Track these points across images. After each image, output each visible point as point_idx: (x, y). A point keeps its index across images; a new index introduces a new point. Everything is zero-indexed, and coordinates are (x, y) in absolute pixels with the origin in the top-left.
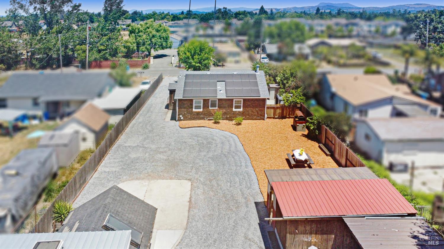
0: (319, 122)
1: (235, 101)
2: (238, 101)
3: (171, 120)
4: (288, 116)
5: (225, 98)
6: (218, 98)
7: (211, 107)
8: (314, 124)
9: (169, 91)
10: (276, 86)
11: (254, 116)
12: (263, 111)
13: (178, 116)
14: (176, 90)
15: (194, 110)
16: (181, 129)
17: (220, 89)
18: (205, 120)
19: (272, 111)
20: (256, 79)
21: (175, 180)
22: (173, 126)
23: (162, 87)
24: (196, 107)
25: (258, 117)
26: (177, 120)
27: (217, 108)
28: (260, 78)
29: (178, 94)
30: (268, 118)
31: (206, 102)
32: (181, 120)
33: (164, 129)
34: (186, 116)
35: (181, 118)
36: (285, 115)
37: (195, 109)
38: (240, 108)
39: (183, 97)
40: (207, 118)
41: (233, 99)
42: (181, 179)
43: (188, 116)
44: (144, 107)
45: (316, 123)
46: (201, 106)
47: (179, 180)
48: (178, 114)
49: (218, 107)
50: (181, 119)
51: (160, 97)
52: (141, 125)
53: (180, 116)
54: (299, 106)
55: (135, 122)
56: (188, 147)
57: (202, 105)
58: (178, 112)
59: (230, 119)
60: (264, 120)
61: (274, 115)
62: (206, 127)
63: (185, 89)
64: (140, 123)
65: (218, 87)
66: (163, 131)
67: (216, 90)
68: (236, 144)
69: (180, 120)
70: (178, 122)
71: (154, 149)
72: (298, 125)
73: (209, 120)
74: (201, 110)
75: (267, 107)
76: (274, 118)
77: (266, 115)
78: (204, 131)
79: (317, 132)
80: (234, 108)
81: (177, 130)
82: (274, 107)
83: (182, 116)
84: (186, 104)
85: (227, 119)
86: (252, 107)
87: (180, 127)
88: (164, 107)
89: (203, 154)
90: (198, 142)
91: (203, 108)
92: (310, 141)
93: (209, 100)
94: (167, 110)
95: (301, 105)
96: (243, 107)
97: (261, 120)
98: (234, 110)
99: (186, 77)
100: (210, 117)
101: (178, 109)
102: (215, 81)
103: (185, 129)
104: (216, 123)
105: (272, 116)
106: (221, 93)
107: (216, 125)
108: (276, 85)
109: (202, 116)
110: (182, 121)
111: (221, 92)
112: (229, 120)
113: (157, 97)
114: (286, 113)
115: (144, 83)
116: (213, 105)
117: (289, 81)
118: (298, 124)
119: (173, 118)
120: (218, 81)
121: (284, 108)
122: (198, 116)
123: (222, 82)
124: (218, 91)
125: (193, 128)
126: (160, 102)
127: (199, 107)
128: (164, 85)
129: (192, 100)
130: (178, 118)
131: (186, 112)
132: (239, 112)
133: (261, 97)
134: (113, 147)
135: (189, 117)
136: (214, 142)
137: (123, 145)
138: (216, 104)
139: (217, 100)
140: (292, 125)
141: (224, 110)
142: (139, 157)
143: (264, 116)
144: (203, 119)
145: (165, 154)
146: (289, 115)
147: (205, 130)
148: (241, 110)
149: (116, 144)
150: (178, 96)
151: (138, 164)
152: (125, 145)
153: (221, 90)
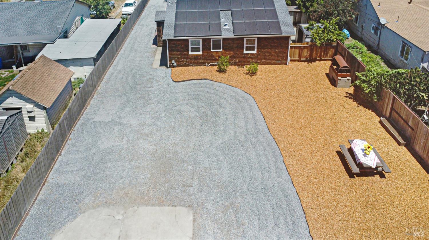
0: (380, 84)
1: (247, 40)
2: (250, 40)
3: (160, 66)
4: (318, 59)
5: (233, 36)
6: (222, 37)
7: (213, 49)
8: (370, 85)
9: (156, 23)
10: (296, 9)
11: (273, 60)
12: (285, 53)
13: (169, 61)
14: (165, 22)
15: (190, 53)
16: (174, 83)
17: (224, 22)
18: (206, 65)
19: (297, 51)
20: (274, 6)
21: (167, 207)
22: (163, 78)
23: (150, 7)
24: (193, 49)
25: (277, 61)
26: (168, 67)
27: (221, 50)
28: (278, 4)
29: (168, 31)
30: (291, 60)
31: (206, 42)
32: (174, 67)
33: (151, 83)
34: (180, 61)
35: (174, 63)
36: (314, 56)
37: (192, 51)
38: (254, 50)
39: (174, 37)
40: (208, 63)
41: (243, 38)
42: (176, 204)
43: (183, 61)
44: (126, 43)
45: (374, 83)
46: (199, 48)
47: (174, 207)
48: (169, 59)
49: (223, 49)
50: (174, 65)
51: (146, 25)
52: (120, 76)
53: (172, 62)
54: (334, 44)
55: (113, 71)
56: (185, 124)
57: (201, 46)
58: (169, 56)
59: (240, 64)
60: (286, 64)
61: (299, 57)
62: (208, 79)
63: (178, 12)
64: (119, 72)
65: (222, 20)
66: (149, 87)
67: (220, 24)
68: (254, 116)
69: (172, 66)
70: (170, 68)
71: (136, 129)
72: (340, 80)
73: (211, 65)
74: (200, 53)
75: (290, 47)
76: (299, 61)
77: (289, 58)
78: (206, 87)
79: (376, 98)
80: (245, 50)
81: (168, 84)
82: (300, 46)
83: (175, 62)
84: (179, 45)
85: (235, 64)
86: (270, 48)
87: (173, 80)
88: (152, 41)
89: (208, 138)
90: (198, 112)
91: (203, 51)
92: (361, 107)
93: (211, 40)
94: (155, 46)
95: (338, 43)
96: (257, 49)
97: (282, 66)
98: (245, 52)
99: (177, 5)
100: (212, 62)
101: (169, 52)
102: (218, 10)
103: (180, 83)
104: (221, 71)
105: (297, 58)
106: (226, 29)
107: (221, 75)
108: (295, 7)
109: (201, 61)
110: (176, 68)
111: (227, 27)
112: (238, 65)
113: (143, 25)
114: (317, 54)
115: (127, 5)
116: (217, 45)
117: (313, 3)
118: (339, 78)
119: (163, 63)
120: (221, 10)
121: (313, 48)
122: (196, 61)
123: (227, 11)
124: (222, 25)
125: (190, 82)
126: (147, 34)
127: (198, 50)
128: (153, 5)
129: (187, 40)
130: (170, 64)
131: (179, 57)
132: (252, 54)
133: (283, 35)
134: (77, 125)
135: (185, 62)
136: (221, 110)
137: (92, 119)
138: (221, 44)
139: (222, 39)
140: (327, 74)
141: (232, 53)
142: (113, 147)
143: (287, 59)
144: (203, 64)
145: (151, 140)
146: (320, 57)
147: (208, 86)
148: (255, 52)
149: (81, 118)
150: (168, 34)
151: (110, 164)
152: (94, 120)
153: (227, 25)
